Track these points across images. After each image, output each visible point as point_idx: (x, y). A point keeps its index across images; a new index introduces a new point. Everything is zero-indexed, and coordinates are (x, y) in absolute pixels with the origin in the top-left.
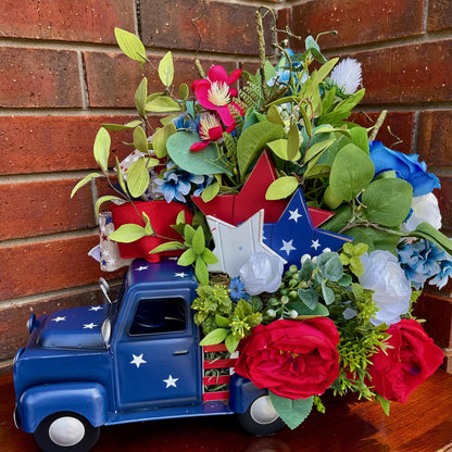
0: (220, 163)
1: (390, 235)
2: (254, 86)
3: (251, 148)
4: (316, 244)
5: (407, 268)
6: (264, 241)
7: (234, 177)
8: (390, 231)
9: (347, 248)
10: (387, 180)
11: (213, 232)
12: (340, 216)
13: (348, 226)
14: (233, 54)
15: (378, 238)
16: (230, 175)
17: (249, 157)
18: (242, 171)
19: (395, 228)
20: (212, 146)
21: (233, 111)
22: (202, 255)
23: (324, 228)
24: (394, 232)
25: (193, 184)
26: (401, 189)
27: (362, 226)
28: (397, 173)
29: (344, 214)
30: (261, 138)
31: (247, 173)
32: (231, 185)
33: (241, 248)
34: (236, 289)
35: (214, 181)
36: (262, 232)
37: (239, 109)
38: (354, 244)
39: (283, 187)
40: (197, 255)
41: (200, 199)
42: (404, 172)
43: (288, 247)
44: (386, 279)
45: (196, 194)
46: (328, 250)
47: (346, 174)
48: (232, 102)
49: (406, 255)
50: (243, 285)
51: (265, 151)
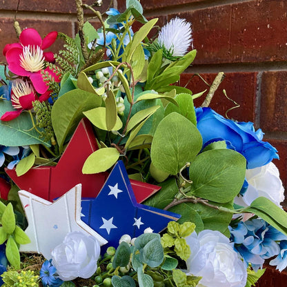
0: (34, 133)
1: (221, 212)
2: (72, 50)
3: (68, 117)
4: (138, 223)
5: (241, 249)
6: (82, 218)
7: (52, 148)
8: (221, 208)
9: (172, 227)
10: (217, 151)
11: (26, 209)
12: (166, 191)
13: (175, 202)
14: (68, 14)
15: (207, 215)
16: (48, 145)
17: (67, 127)
18: (60, 142)
19: (227, 205)
20: (26, 114)
21: (47, 77)
22: (14, 234)
23: (148, 204)
24: (226, 209)
25: (7, 156)
26: (232, 161)
27: (190, 202)
28: (228, 143)
29: (171, 189)
30: (77, 106)
31: (65, 143)
32: (49, 156)
33: (56, 227)
34: (48, 273)
35: (30, 152)
36: (79, 208)
37: (53, 75)
38: (180, 222)
39: (102, 160)
40: (8, 235)
41: (13, 172)
42: (236, 142)
43: (108, 225)
44: (215, 263)
45: (10, 167)
46: (149, 231)
47: (169, 146)
48: (46, 68)
49: (240, 234)
50: (55, 269)
51: (82, 121)
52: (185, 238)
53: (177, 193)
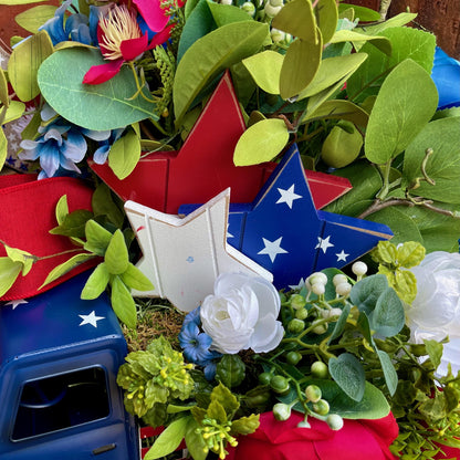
0: (140, 100)
3: (201, 72)
6: (230, 241)
8: (458, 215)
11: (140, 235)
12: (362, 188)
13: (377, 207)
15: (429, 224)
16: (155, 118)
17: (194, 87)
22: (122, 276)
25: (90, 142)
27: (403, 204)
29: (370, 183)
32: (158, 136)
33: (191, 259)
34: (196, 343)
39: (261, 142)
41: (106, 168)
45: (99, 159)
46: (361, 267)
50: (210, 339)
51: (226, 77)
52: (412, 270)
53: (379, 190)
